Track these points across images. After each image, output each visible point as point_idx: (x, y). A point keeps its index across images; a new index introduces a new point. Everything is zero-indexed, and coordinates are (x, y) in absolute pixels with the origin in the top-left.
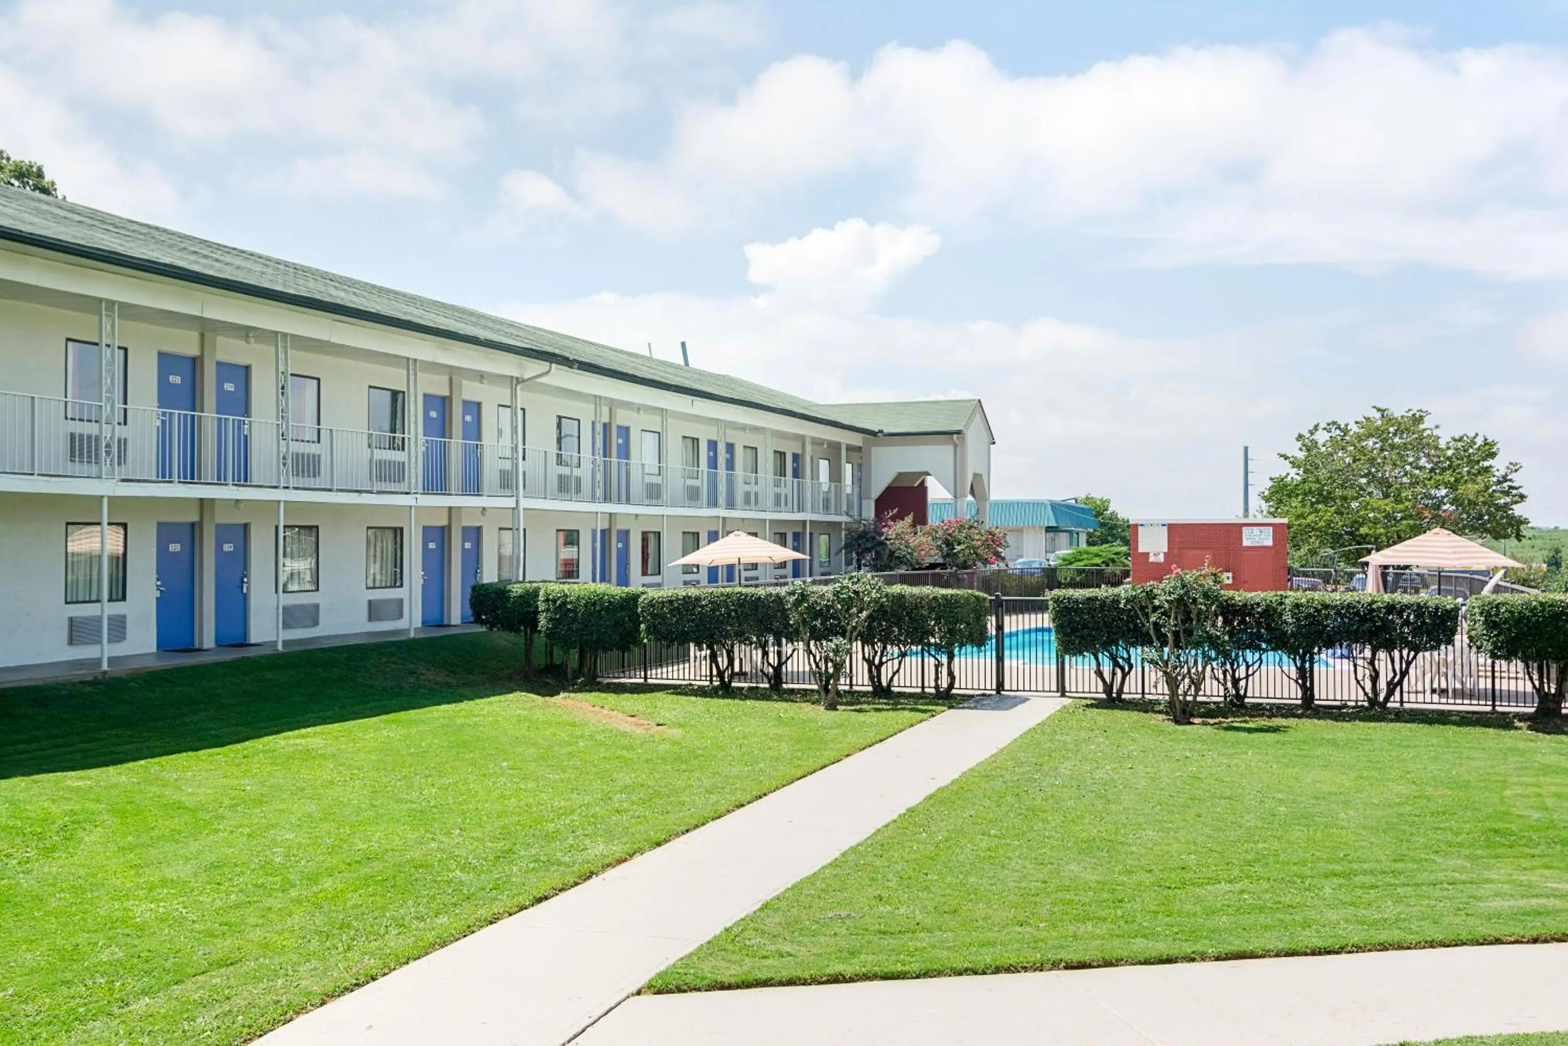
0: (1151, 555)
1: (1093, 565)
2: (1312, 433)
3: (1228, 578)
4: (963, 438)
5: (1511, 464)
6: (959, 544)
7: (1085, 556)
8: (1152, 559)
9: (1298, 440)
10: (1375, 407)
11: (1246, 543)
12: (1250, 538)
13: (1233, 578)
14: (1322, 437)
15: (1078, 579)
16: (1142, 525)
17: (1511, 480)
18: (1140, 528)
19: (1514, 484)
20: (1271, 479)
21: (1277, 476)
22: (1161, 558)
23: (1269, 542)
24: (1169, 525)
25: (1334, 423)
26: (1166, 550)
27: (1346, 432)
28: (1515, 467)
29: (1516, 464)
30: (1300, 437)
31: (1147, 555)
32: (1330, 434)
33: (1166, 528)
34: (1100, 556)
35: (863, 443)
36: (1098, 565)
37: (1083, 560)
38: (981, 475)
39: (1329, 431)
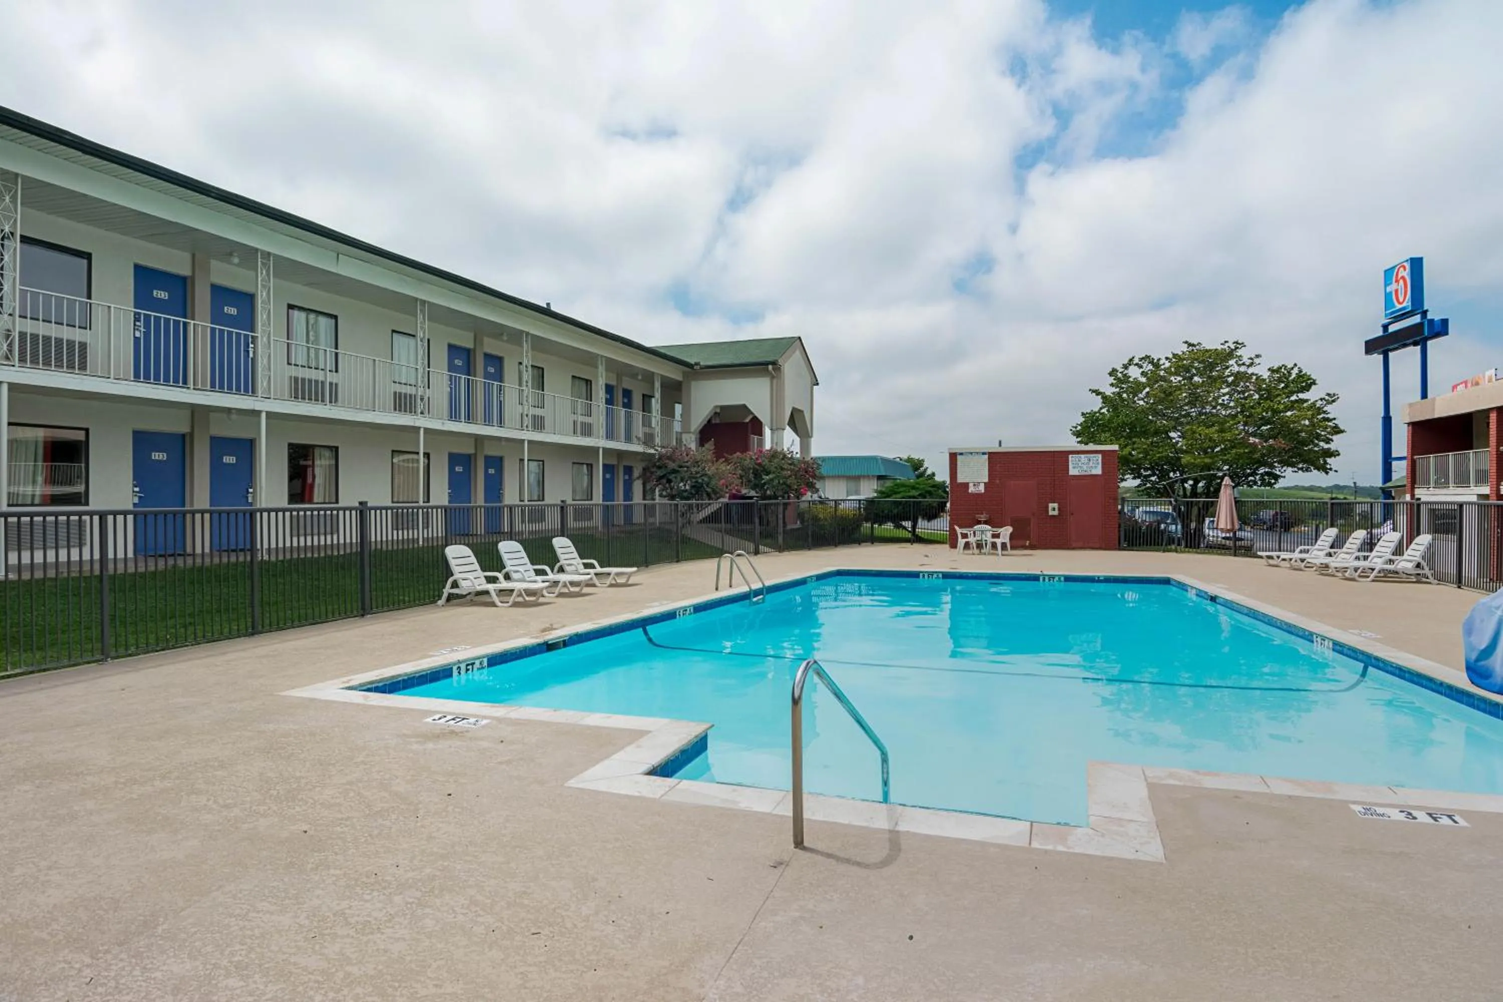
0: (971, 485)
1: (910, 497)
2: (1126, 367)
3: (1054, 509)
4: (779, 369)
5: (1328, 395)
6: (768, 474)
7: (901, 489)
8: (971, 489)
9: (1111, 374)
10: (1186, 342)
11: (1073, 471)
12: (1077, 467)
13: (1059, 509)
14: (1134, 373)
15: (895, 511)
16: (961, 454)
17: (1325, 412)
18: (959, 457)
19: (1328, 416)
20: (1083, 414)
21: (1089, 411)
22: (982, 488)
23: (1098, 471)
24: (990, 453)
25: (1147, 357)
26: (986, 480)
27: (1157, 365)
28: (1332, 398)
29: (1334, 395)
30: (1113, 372)
31: (966, 485)
32: (1141, 370)
33: (986, 457)
34: (918, 488)
35: (684, 377)
36: (914, 497)
37: (899, 493)
38: (801, 412)
39: (1141, 367)
